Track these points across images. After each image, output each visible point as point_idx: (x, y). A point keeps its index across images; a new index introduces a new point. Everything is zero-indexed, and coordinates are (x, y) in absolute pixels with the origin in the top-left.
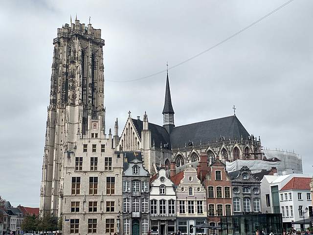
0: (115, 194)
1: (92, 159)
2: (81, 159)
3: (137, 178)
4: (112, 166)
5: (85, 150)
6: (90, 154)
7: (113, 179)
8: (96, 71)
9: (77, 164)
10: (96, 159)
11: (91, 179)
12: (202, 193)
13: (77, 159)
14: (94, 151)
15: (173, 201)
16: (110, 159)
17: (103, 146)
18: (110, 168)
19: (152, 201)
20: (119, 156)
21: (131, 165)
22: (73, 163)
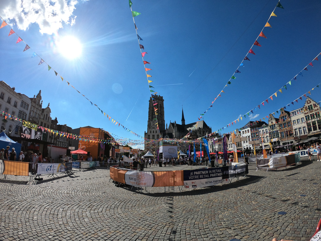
1: (153, 135)
2: (150, 135)
5: (151, 133)
8: (161, 109)
10: (154, 135)
14: (153, 133)
17: (156, 131)
18: (159, 138)
22: (147, 137)
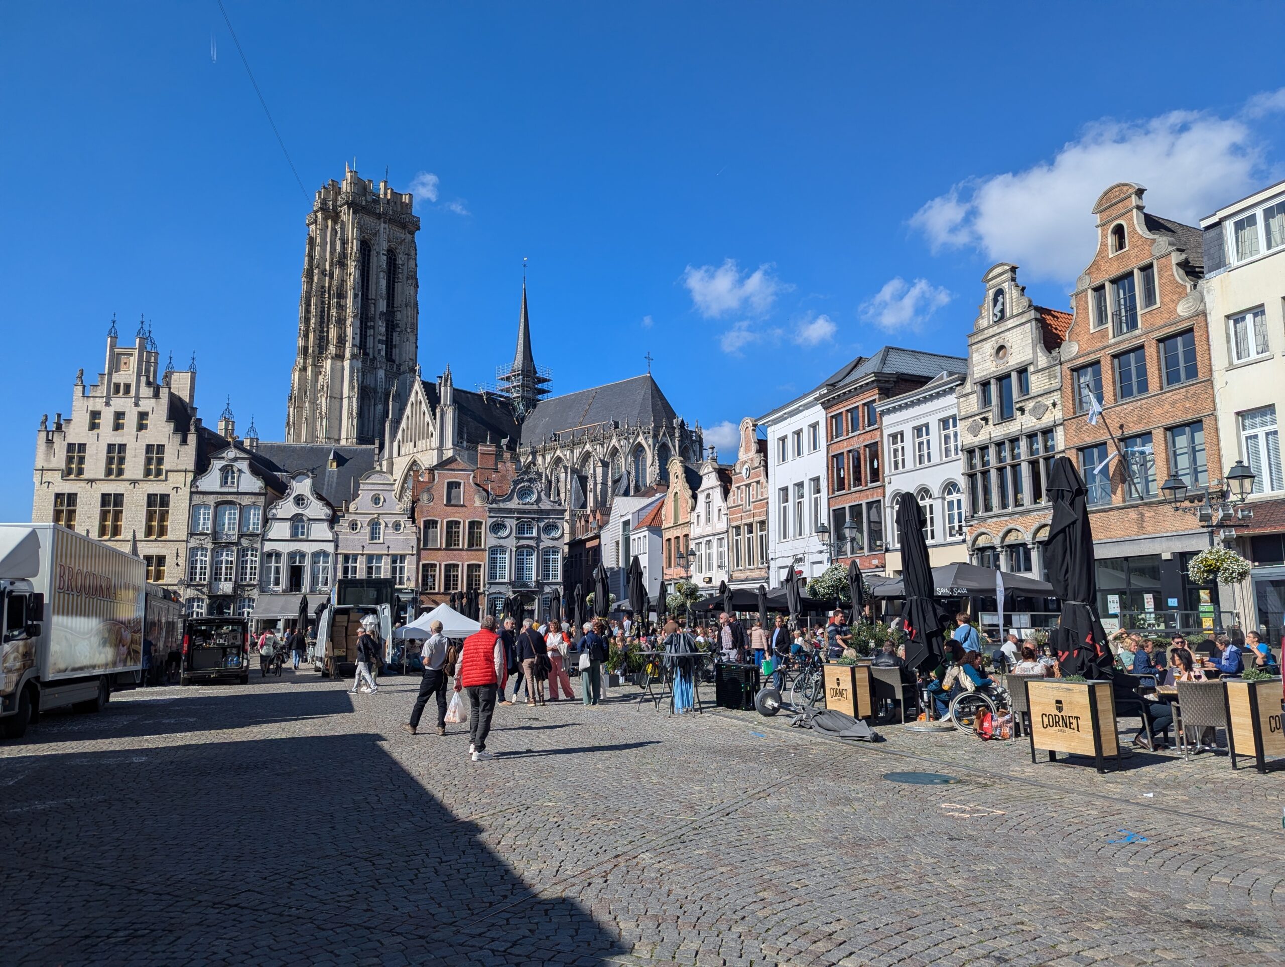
0: (169, 537)
1: (111, 447)
2: (82, 447)
3: (230, 498)
4: (165, 467)
5: (93, 426)
6: (107, 434)
7: (164, 500)
8: (398, 287)
9: (70, 460)
10: (122, 447)
11: (105, 498)
12: (408, 534)
13: (71, 447)
14: (118, 427)
15: (326, 554)
16: (161, 448)
17: (143, 416)
18: (159, 472)
19: (269, 555)
20: (184, 442)
21: (217, 465)
22: (59, 459)
